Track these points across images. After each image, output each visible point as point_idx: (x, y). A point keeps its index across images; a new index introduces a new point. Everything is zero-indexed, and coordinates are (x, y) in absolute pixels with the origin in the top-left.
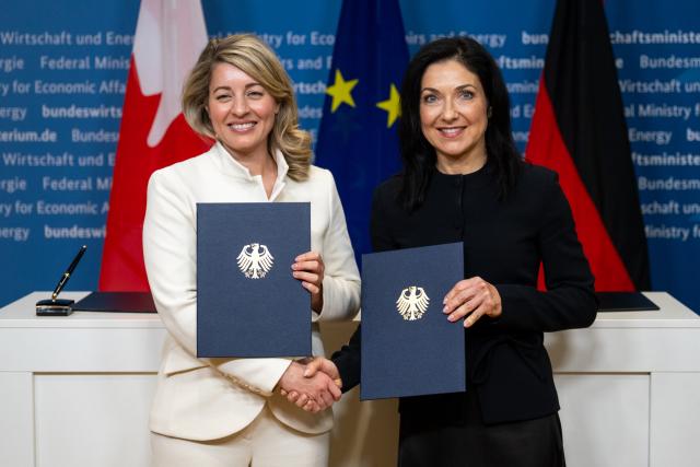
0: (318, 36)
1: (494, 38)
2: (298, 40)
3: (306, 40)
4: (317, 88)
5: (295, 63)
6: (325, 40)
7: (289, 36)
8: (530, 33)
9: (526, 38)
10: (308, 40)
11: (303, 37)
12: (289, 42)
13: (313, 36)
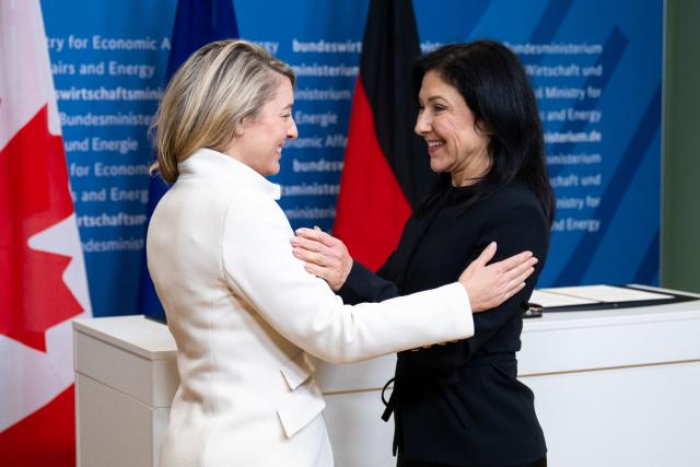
0: (101, 40)
1: (268, 45)
2: (80, 44)
3: (88, 44)
4: (99, 95)
5: (77, 69)
6: (107, 44)
7: (71, 39)
8: (300, 41)
9: (297, 46)
10: (90, 44)
11: (85, 41)
12: (71, 46)
13: (95, 39)
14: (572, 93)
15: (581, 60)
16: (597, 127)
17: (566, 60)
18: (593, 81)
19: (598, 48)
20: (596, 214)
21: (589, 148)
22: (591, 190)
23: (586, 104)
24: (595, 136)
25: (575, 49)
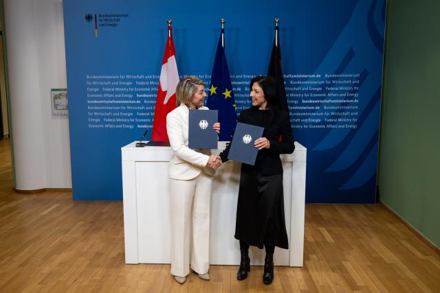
0: (207, 76)
4: (208, 89)
6: (209, 77)
11: (203, 76)
14: (349, 88)
15: (352, 79)
16: (357, 99)
17: (347, 79)
18: (356, 85)
19: (358, 75)
20: (355, 123)
21: (354, 104)
22: (354, 116)
23: (354, 91)
24: (356, 101)
25: (350, 76)
